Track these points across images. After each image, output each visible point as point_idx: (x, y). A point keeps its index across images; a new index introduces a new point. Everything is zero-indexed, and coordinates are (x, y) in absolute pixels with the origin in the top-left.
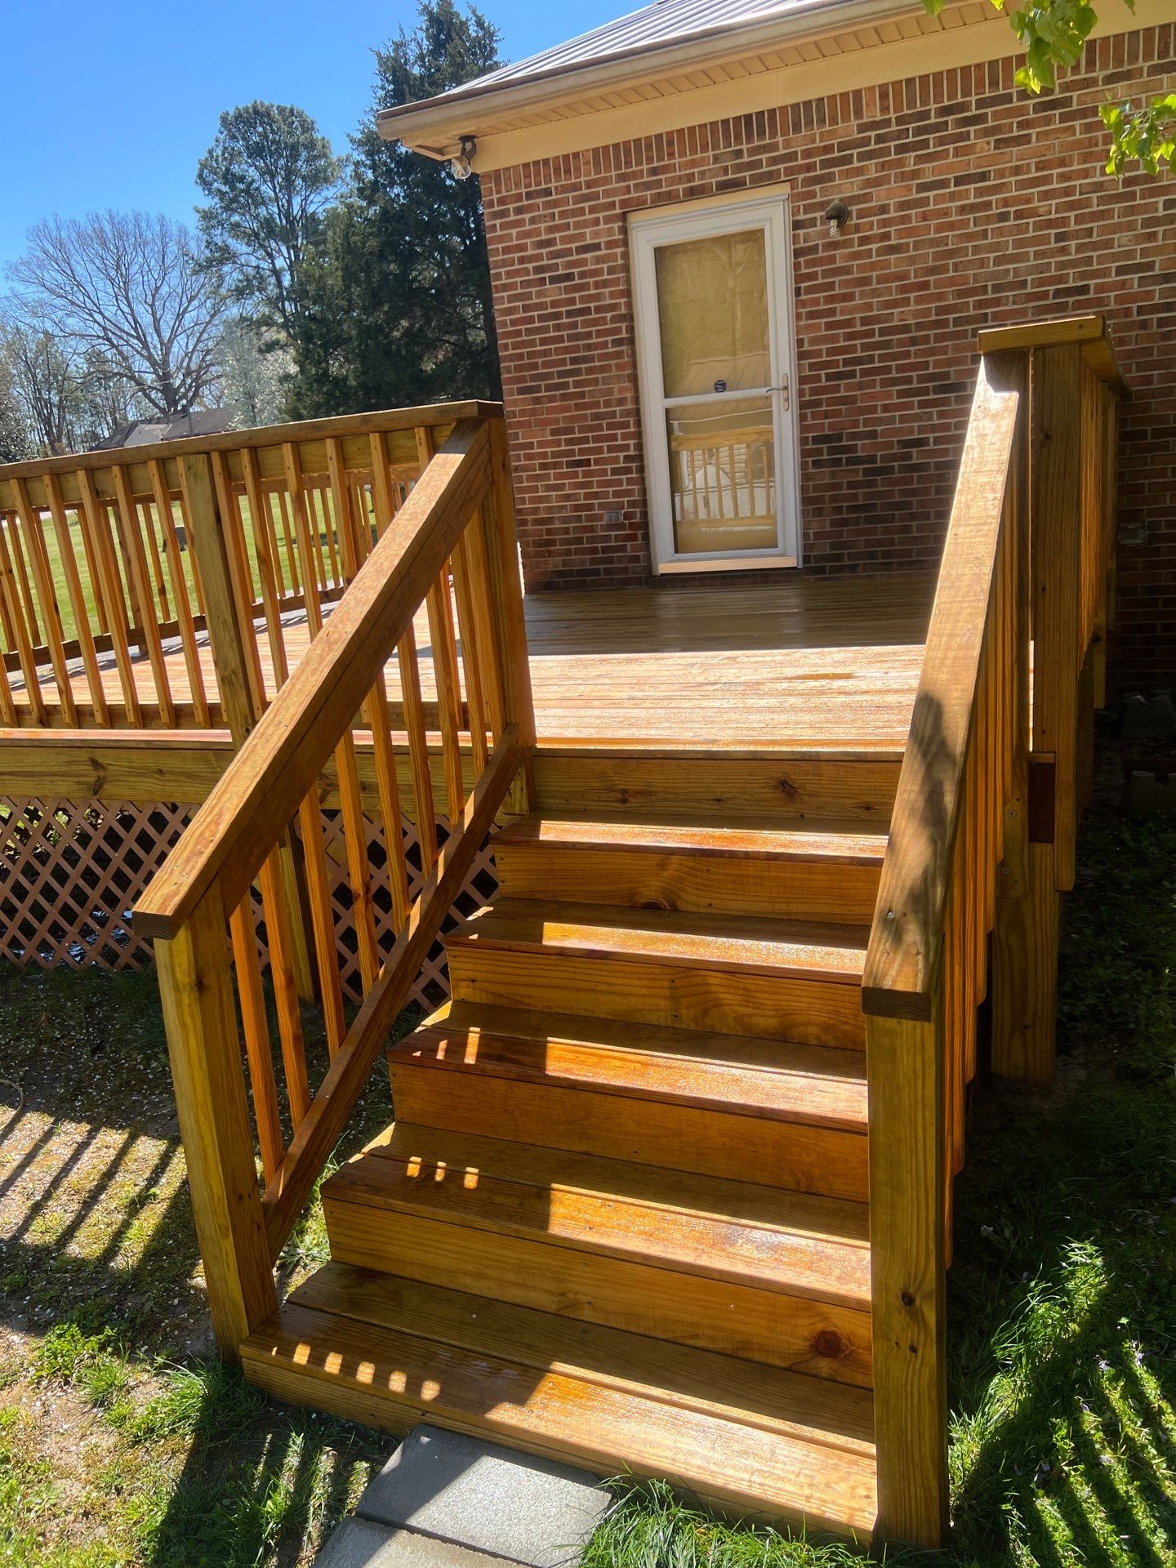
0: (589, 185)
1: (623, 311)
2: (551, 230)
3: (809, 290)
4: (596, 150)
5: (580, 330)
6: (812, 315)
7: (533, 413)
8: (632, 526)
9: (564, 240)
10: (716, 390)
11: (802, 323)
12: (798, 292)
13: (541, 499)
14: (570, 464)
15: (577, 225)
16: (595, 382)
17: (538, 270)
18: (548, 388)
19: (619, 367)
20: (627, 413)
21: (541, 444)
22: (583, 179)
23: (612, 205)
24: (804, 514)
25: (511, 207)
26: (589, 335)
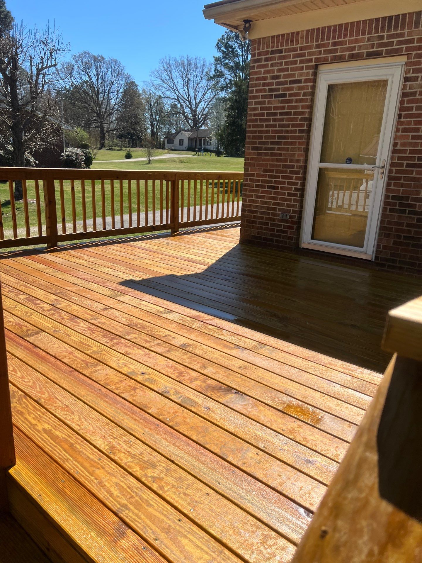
0: (301, 49)
1: (307, 116)
2: (279, 70)
3: (407, 116)
4: (308, 31)
5: (284, 123)
6: (405, 130)
7: (257, 159)
8: (292, 222)
9: (285, 76)
10: (347, 163)
11: (399, 134)
12: (400, 117)
13: (253, 201)
14: (269, 187)
15: (292, 69)
16: (287, 149)
17: (271, 90)
18: (266, 149)
19: (300, 143)
20: (300, 167)
21: (258, 175)
22: (299, 46)
23: (311, 60)
24: (380, 234)
25: (263, 57)
26: (288, 126)
